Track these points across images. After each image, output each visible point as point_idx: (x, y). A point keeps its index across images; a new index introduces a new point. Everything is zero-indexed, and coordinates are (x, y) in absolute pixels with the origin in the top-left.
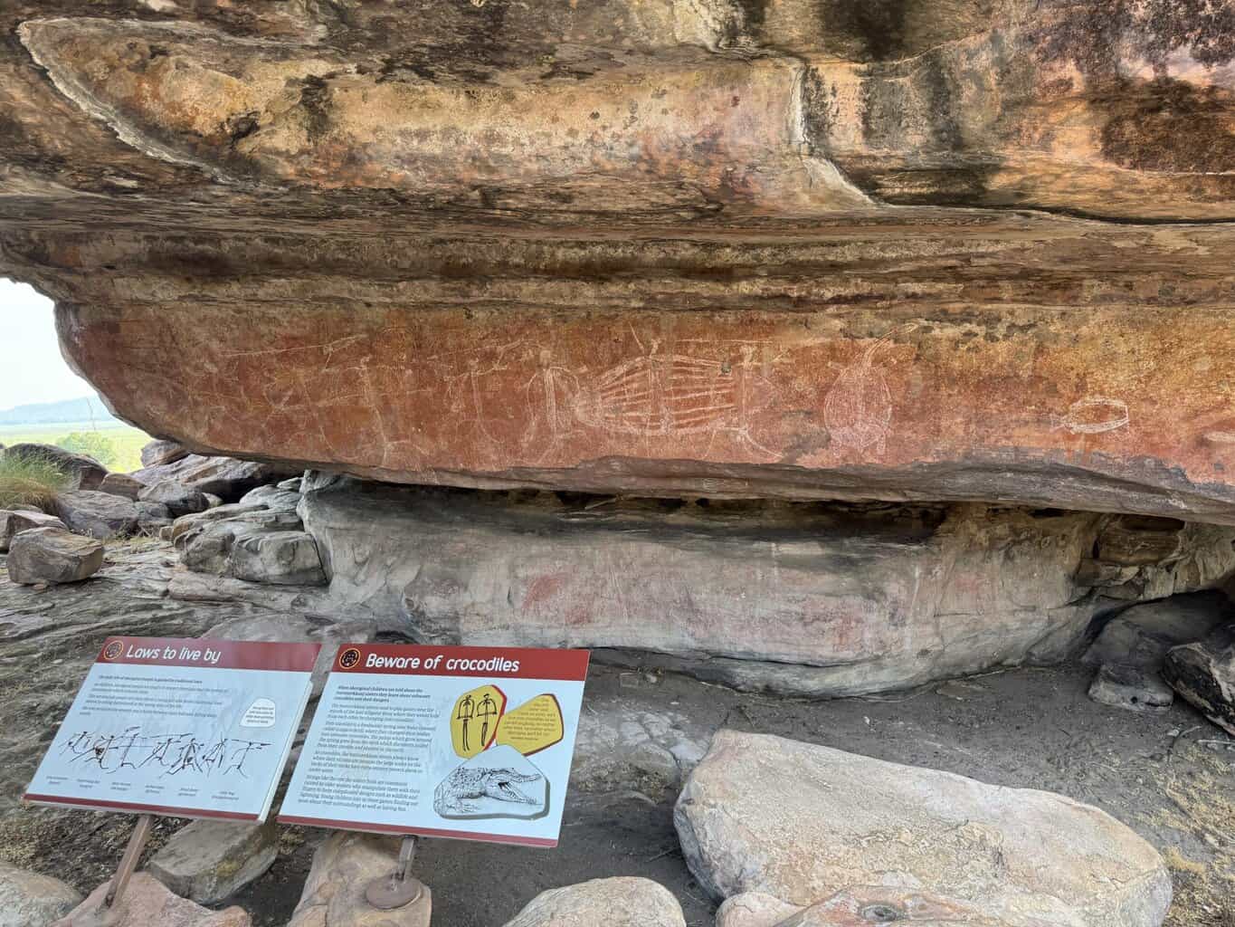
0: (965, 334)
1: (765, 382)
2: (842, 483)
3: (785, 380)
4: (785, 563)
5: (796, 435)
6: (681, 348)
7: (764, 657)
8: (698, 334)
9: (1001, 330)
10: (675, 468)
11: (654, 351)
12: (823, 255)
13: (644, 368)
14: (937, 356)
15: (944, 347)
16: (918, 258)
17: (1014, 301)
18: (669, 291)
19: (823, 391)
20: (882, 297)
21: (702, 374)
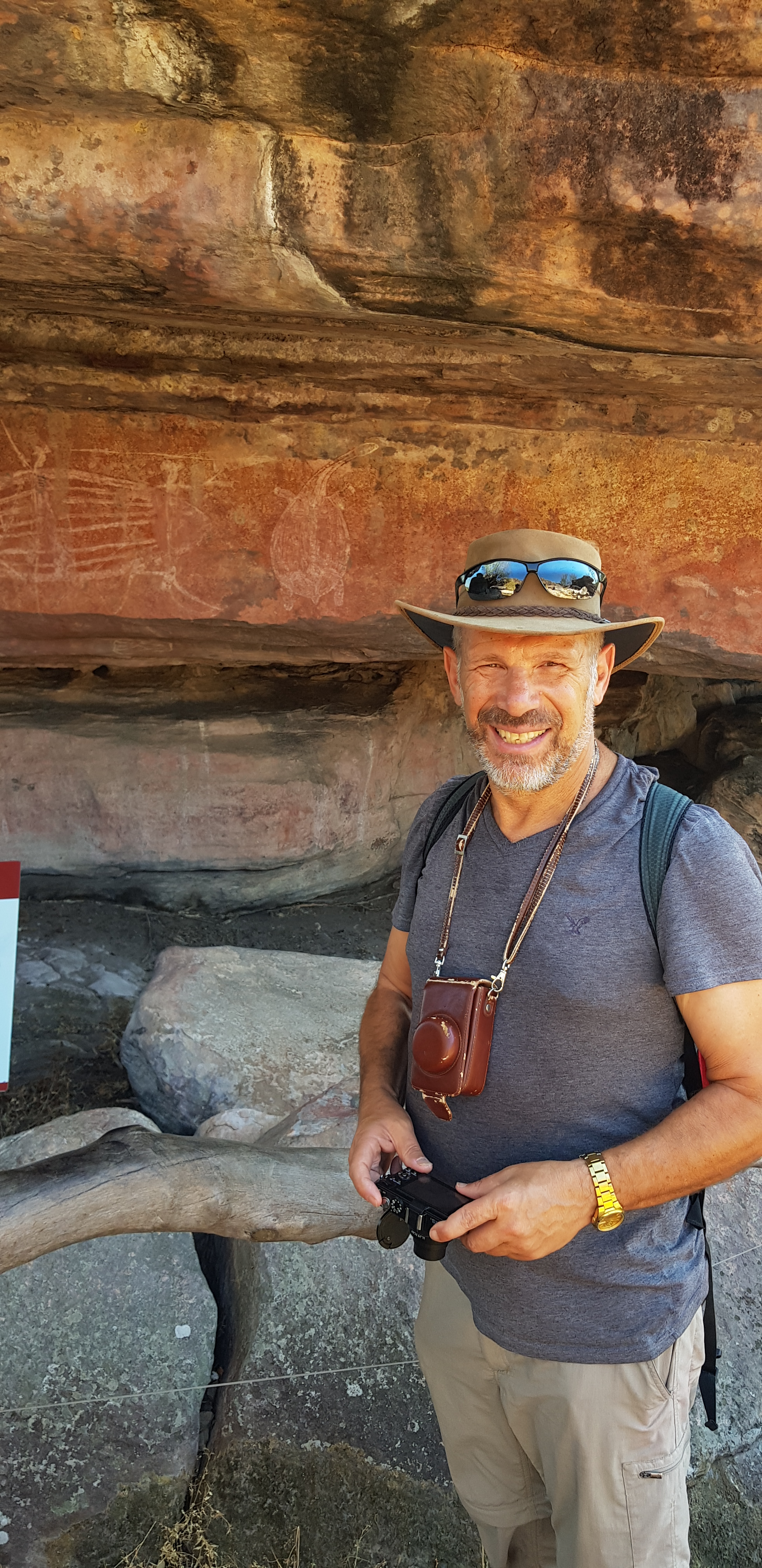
0: (431, 459)
1: (195, 511)
2: (293, 641)
3: (221, 510)
4: (216, 745)
5: (240, 582)
6: (79, 460)
7: (194, 865)
8: (103, 442)
9: (470, 455)
10: (77, 626)
11: (40, 463)
12: (270, 351)
13: (27, 486)
14: (400, 485)
15: (407, 474)
16: (384, 365)
17: (485, 421)
18: (60, 381)
19: (269, 525)
20: (337, 409)
21: (110, 498)
